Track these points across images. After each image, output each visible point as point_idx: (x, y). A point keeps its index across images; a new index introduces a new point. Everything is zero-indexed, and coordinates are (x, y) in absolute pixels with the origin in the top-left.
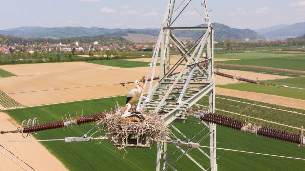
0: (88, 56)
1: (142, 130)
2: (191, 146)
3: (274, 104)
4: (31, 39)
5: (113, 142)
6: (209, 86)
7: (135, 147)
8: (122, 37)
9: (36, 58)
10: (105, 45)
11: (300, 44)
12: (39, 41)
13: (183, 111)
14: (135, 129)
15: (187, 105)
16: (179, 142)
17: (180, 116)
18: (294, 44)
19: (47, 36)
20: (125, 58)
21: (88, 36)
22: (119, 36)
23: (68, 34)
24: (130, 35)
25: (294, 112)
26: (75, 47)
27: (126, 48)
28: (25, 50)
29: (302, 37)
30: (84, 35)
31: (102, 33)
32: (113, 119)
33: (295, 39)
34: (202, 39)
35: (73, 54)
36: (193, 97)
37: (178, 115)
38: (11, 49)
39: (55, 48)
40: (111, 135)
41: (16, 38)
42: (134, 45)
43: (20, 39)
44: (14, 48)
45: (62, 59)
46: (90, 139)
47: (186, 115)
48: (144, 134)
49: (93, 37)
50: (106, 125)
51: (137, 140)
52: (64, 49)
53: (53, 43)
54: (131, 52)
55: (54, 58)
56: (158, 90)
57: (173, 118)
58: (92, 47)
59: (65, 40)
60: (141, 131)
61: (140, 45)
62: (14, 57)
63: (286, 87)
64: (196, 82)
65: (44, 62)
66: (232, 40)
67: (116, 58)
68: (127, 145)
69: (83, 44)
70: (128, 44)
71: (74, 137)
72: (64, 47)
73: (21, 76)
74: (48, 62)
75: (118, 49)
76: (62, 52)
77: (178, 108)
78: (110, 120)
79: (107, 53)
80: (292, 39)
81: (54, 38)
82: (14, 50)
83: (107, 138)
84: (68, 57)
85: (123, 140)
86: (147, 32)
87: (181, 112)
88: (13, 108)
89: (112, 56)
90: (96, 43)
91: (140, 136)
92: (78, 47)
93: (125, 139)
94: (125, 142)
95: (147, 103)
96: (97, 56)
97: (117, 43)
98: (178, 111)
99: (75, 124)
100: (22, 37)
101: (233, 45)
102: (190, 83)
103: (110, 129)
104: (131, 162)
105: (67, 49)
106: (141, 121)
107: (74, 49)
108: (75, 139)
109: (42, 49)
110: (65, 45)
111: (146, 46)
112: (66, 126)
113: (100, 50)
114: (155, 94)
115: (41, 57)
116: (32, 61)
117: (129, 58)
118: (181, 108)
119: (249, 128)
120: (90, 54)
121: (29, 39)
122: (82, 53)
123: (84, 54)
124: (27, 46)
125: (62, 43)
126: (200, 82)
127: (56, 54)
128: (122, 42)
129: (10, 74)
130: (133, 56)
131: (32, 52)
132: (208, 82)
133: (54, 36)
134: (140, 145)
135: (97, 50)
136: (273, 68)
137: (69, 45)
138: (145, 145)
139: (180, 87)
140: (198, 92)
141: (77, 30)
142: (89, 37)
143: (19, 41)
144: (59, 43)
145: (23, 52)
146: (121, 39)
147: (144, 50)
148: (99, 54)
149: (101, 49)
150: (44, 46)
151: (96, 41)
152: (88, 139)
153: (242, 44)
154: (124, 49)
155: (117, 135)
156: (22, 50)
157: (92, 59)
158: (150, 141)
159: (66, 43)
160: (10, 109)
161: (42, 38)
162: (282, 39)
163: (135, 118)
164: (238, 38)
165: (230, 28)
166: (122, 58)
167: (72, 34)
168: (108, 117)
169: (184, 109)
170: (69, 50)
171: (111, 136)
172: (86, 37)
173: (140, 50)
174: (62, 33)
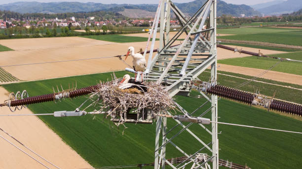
0: (84, 31)
1: (144, 103)
2: (200, 121)
3: (270, 79)
4: (27, 14)
5: (110, 117)
6: (212, 57)
7: (135, 122)
8: (119, 12)
9: (33, 33)
10: (102, 20)
11: (296, 20)
12: (36, 16)
13: (187, 83)
14: (135, 102)
15: (191, 76)
16: (186, 117)
17: (184, 89)
18: (290, 20)
19: (44, 10)
20: (122, 33)
21: (84, 11)
22: (115, 12)
23: (64, 9)
24: (126, 10)
25: (290, 87)
26: (71, 22)
27: (122, 23)
28: (22, 25)
29: (297, 13)
30: (80, 10)
31: (98, 9)
32: (110, 91)
33: (291, 14)
34: (206, 7)
35: (70, 29)
36: (196, 69)
37: (181, 87)
38: (7, 24)
39: (51, 23)
40: (107, 109)
41: (12, 13)
42: (131, 20)
43: (16, 14)
44: (10, 23)
45: (58, 34)
46: (84, 114)
47: (190, 87)
48: (145, 109)
49: (89, 12)
50: (101, 97)
51: (138, 115)
52: (60, 24)
53: (49, 18)
54: (127, 28)
55: (51, 33)
56: (157, 62)
57: (176, 91)
58: (89, 22)
59: (61, 15)
60: (142, 104)
61: (137, 20)
62: (11, 32)
63: (289, 59)
64: (198, 53)
65: (41, 37)
66: (228, 16)
67: (113, 33)
68: (126, 120)
69: (79, 19)
70: (124, 19)
71: (65, 111)
72: (60, 22)
73: (17, 51)
74: (45, 37)
75: (114, 24)
76: (59, 27)
77: (182, 79)
78: (106, 91)
79: (104, 28)
80: (287, 14)
81: (50, 13)
82: (11, 25)
83: (103, 112)
84: (64, 32)
85: (121, 115)
86: (143, 7)
87: (184, 84)
88: (10, 83)
89: (108, 31)
90: (92, 18)
91: (141, 110)
92: (74, 22)
93: (123, 114)
94: (123, 117)
95: (147, 74)
96: (93, 31)
97: (113, 18)
98: (181, 83)
99: (67, 97)
100: (18, 12)
101: (229, 21)
102: (193, 55)
103: (107, 102)
104: (128, 136)
105: (64, 24)
106: (142, 93)
107: (71, 24)
108: (65, 114)
109: (38, 24)
110: (61, 20)
111: (142, 22)
112: (57, 99)
113: (96, 25)
114: (155, 65)
115: (38, 32)
116: (28, 36)
117: (126, 33)
118: (185, 79)
119: (259, 102)
120: (86, 29)
121: (25, 14)
122: (78, 28)
123: (80, 29)
124: (23, 21)
125: (58, 18)
126: (203, 54)
127: (53, 29)
128: (118, 18)
129: (6, 49)
130: (129, 32)
131: (28, 27)
132: (210, 53)
133: (51, 11)
134: (141, 120)
135: (93, 26)
136: (268, 43)
137: (65, 20)
138: (147, 121)
139: (183, 59)
140: (200, 64)
141: (73, 5)
142: (85, 13)
143: (15, 15)
144: (55, 18)
145: (19, 27)
146: (117, 14)
147: (141, 26)
148: (95, 29)
149: (98, 24)
150: (40, 21)
151: (92, 16)
152: (81, 113)
153: (238, 20)
154: (120, 24)
155: (115, 109)
156: (18, 25)
157: (88, 35)
158: (153, 115)
159: (63, 19)
160: (7, 83)
161: (38, 13)
162: (278, 14)
163: (135, 90)
164: (235, 13)
165: (226, 4)
166: (118, 33)
167: (68, 9)
168: (104, 88)
169: (188, 81)
170: (66, 25)
171: (108, 111)
172: (82, 12)
173: (136, 26)
174: (58, 8)
